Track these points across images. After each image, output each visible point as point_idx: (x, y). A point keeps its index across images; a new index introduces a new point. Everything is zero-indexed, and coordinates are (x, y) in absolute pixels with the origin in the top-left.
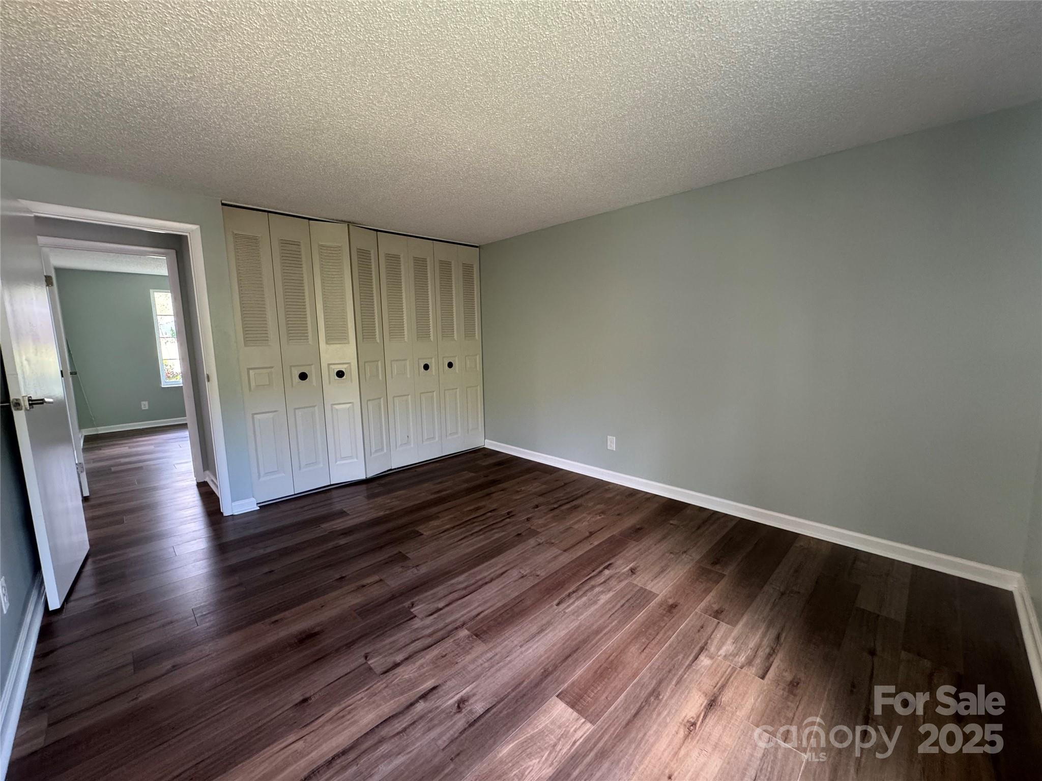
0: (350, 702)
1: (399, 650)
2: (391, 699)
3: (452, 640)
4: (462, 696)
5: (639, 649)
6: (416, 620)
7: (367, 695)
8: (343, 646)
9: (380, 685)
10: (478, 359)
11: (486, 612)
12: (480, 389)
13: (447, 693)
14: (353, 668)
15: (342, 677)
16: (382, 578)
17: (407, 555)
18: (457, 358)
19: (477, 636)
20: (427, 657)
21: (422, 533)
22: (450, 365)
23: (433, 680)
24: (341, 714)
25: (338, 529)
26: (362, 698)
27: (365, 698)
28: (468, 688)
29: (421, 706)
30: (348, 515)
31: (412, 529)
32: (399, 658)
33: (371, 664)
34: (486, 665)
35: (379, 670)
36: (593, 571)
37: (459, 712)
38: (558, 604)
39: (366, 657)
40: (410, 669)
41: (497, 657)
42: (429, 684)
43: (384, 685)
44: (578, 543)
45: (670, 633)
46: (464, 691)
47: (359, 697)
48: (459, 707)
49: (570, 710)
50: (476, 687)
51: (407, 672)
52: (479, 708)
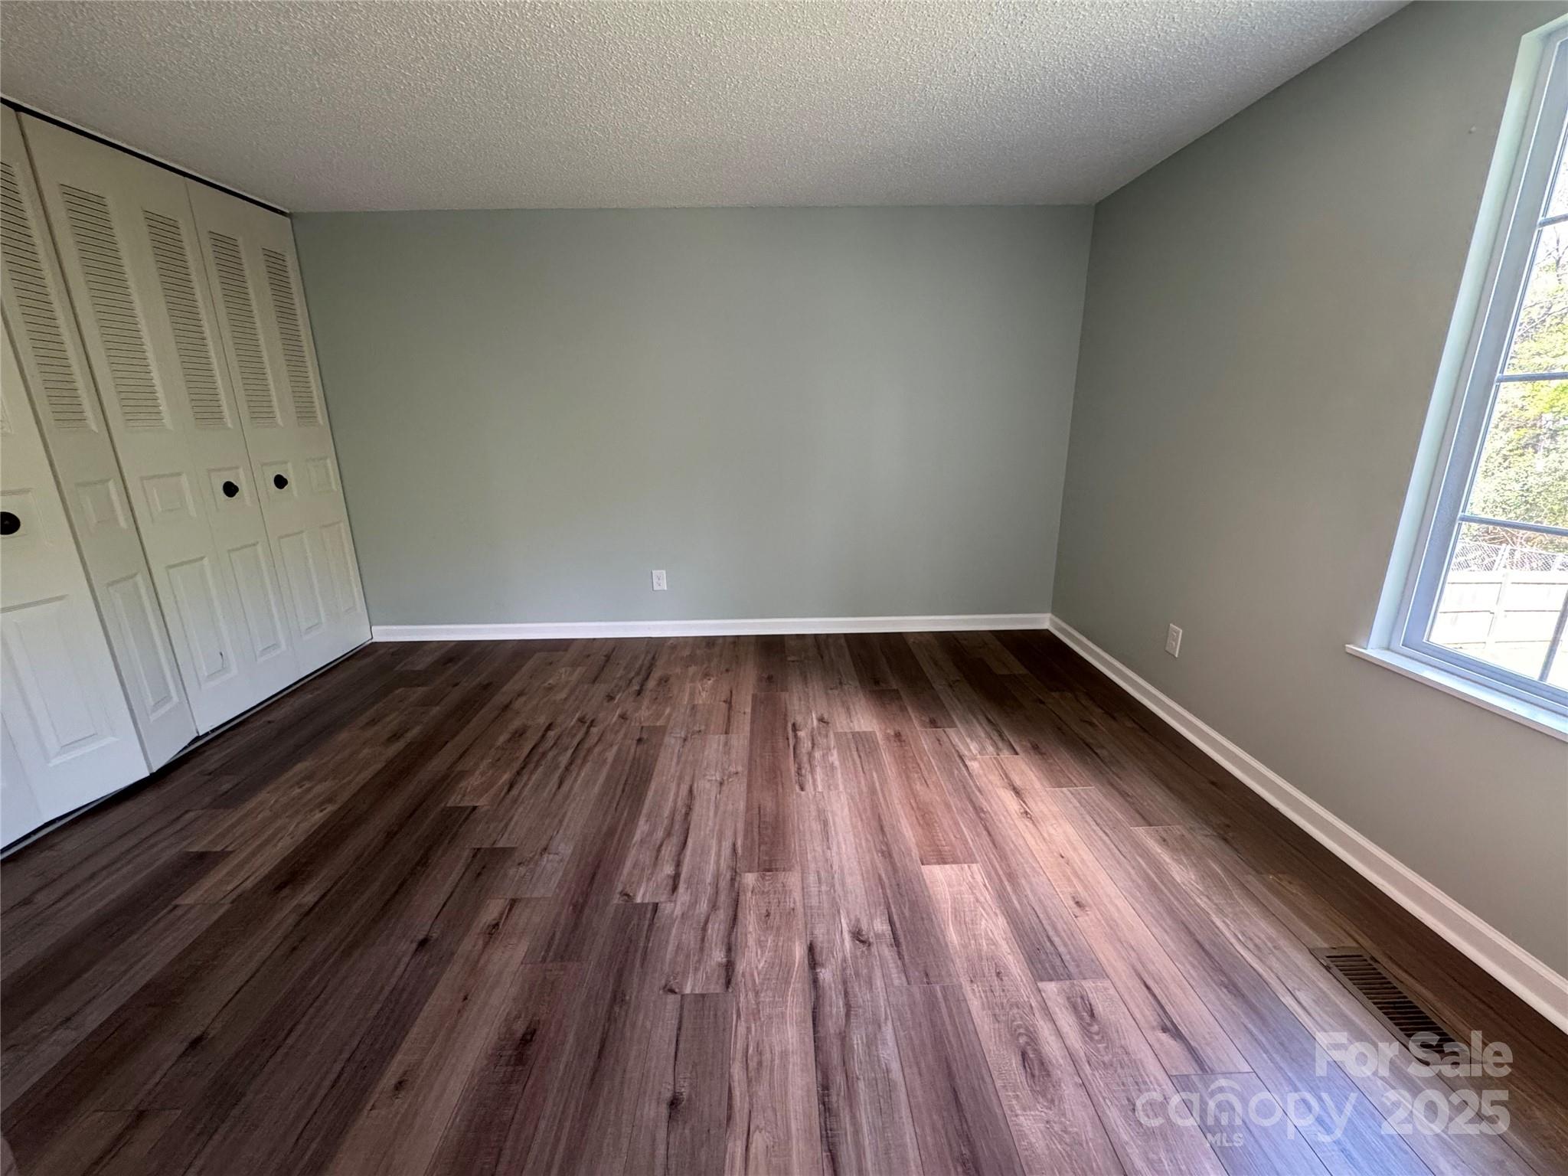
0: (740, 1045)
1: (702, 949)
2: (784, 995)
3: (749, 894)
4: (850, 931)
5: (921, 784)
6: (666, 908)
7: (747, 1021)
8: (611, 1007)
9: (745, 999)
10: (331, 464)
11: (739, 843)
12: (344, 526)
13: (832, 942)
14: (676, 1014)
15: (678, 1036)
16: (510, 895)
17: (500, 845)
18: (290, 465)
19: (769, 870)
20: (751, 929)
21: (472, 804)
22: (280, 482)
23: (797, 943)
24: (753, 1064)
25: (249, 884)
26: (749, 1029)
27: (753, 1025)
28: (843, 920)
29: (826, 975)
30: (224, 855)
31: (439, 809)
32: (718, 956)
33: (692, 990)
34: (824, 888)
35: (716, 988)
36: (788, 739)
37: (869, 945)
38: (802, 789)
39: (672, 991)
40: (754, 954)
41: (823, 874)
42: (799, 952)
43: (751, 995)
44: (729, 719)
45: (925, 758)
46: (845, 926)
47: (742, 1030)
48: (863, 942)
49: (947, 866)
50: (848, 913)
51: (753, 960)
52: (881, 926)
